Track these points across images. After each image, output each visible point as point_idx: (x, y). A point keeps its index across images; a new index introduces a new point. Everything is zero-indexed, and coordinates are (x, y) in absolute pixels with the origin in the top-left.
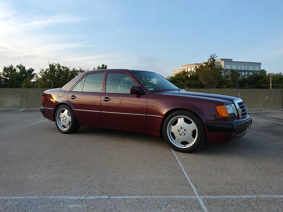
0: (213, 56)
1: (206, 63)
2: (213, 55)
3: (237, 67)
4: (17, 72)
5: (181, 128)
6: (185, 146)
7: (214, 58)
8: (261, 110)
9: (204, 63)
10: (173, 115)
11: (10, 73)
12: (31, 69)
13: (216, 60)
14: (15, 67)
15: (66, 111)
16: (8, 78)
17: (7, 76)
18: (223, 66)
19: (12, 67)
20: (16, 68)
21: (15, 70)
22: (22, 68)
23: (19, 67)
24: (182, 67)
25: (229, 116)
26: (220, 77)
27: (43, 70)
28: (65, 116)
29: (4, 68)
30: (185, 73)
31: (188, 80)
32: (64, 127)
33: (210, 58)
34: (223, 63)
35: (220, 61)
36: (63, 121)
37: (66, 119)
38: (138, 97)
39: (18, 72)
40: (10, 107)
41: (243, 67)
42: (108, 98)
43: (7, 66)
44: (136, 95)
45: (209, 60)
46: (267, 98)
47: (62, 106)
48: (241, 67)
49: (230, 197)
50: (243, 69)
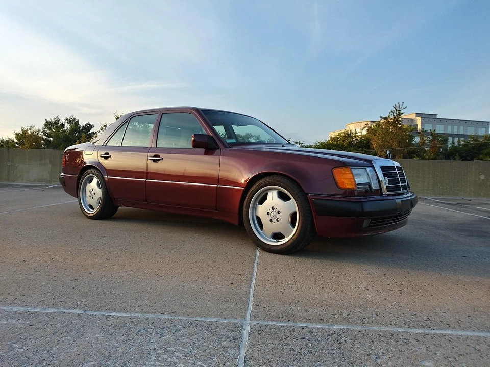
0: (399, 106)
1: (384, 118)
2: (398, 103)
3: (445, 128)
4: (65, 129)
5: (273, 208)
6: (278, 241)
7: (400, 110)
8: (471, 199)
9: (381, 117)
10: (260, 184)
11: (54, 130)
12: (89, 124)
14: (62, 120)
15: (95, 180)
16: (51, 139)
17: (49, 136)
18: (419, 127)
19: (59, 121)
20: (64, 122)
21: (63, 126)
22: (74, 122)
23: (70, 121)
25: (358, 188)
26: (410, 144)
27: (105, 126)
28: (94, 189)
29: (45, 121)
30: (347, 135)
31: (352, 149)
32: (91, 207)
33: (393, 109)
34: (419, 121)
35: (413, 117)
36: (90, 197)
37: (94, 194)
38: (207, 154)
39: (67, 129)
40: (35, 181)
41: (456, 128)
42: (158, 156)
43: (51, 119)
44: (203, 151)
45: (392, 113)
46: (482, 177)
47: (89, 171)
48: (452, 129)
49: (308, 326)
50: (455, 132)
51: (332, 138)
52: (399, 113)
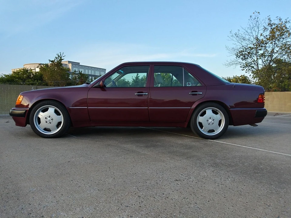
0: (61, 55)
1: (52, 61)
2: (60, 53)
3: (85, 71)
7: (61, 57)
9: (49, 60)
13: (63, 59)
24: (24, 65)
26: (68, 78)
30: (25, 71)
31: (30, 80)
33: (57, 56)
34: (70, 66)
35: (67, 63)
41: (90, 71)
45: (56, 59)
48: (88, 72)
51: (14, 72)
52: (61, 59)
